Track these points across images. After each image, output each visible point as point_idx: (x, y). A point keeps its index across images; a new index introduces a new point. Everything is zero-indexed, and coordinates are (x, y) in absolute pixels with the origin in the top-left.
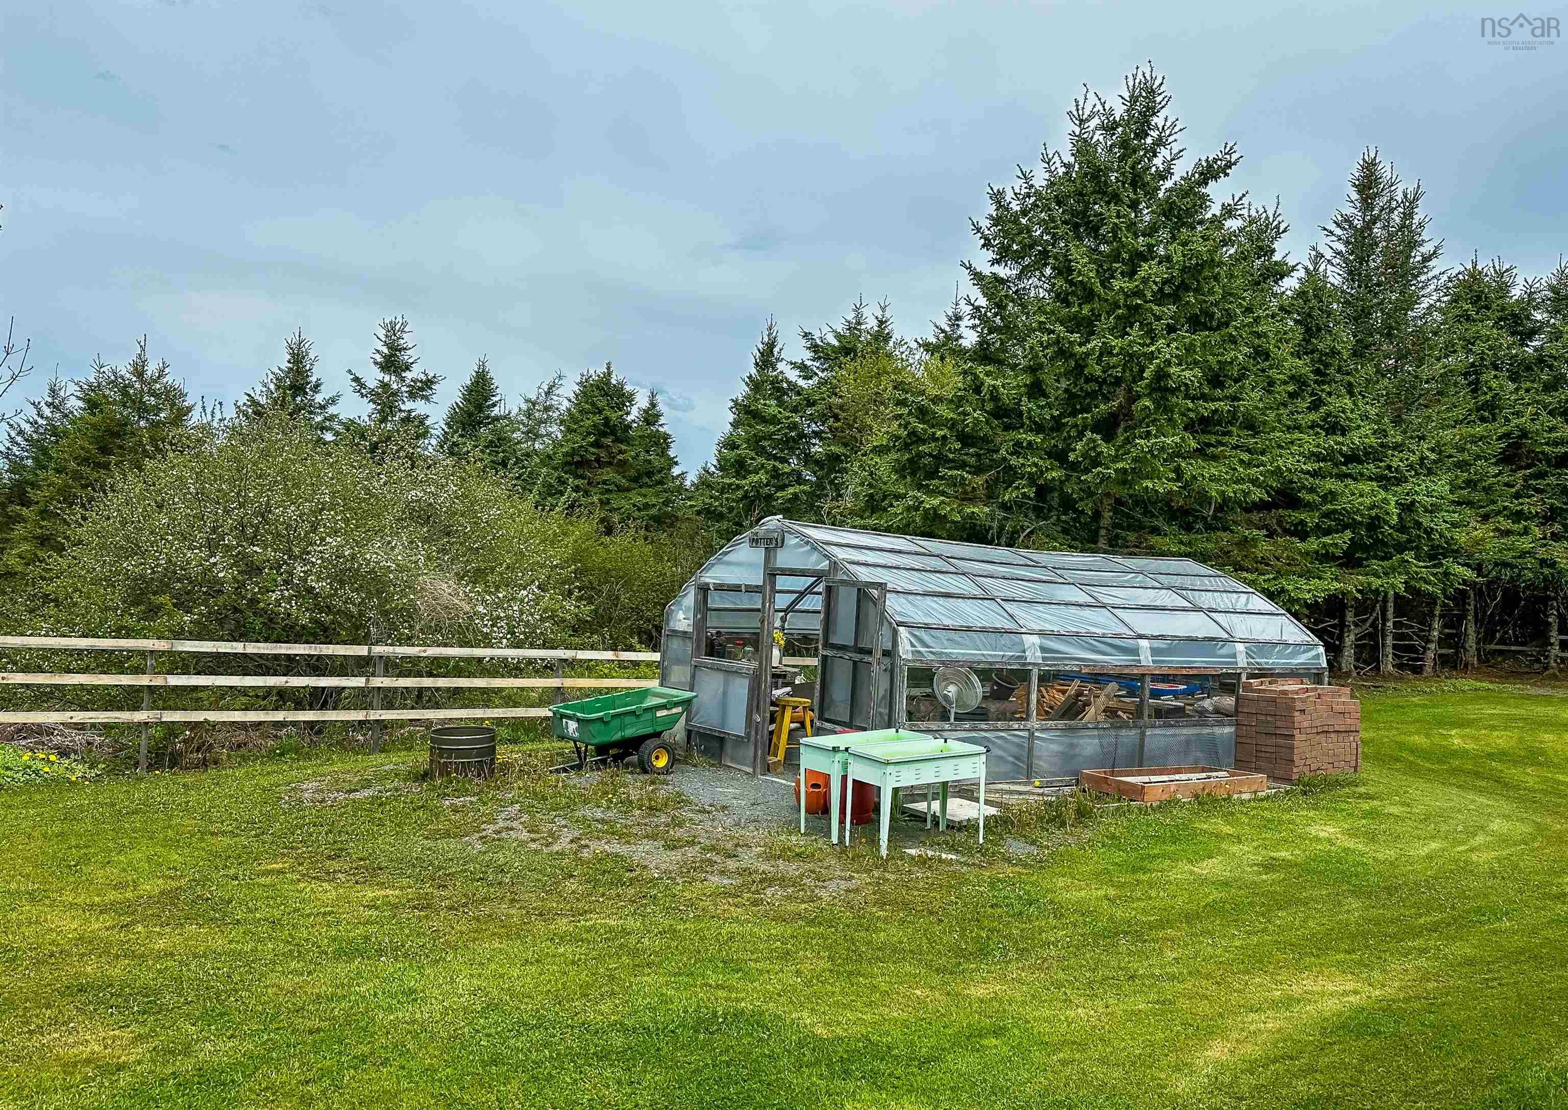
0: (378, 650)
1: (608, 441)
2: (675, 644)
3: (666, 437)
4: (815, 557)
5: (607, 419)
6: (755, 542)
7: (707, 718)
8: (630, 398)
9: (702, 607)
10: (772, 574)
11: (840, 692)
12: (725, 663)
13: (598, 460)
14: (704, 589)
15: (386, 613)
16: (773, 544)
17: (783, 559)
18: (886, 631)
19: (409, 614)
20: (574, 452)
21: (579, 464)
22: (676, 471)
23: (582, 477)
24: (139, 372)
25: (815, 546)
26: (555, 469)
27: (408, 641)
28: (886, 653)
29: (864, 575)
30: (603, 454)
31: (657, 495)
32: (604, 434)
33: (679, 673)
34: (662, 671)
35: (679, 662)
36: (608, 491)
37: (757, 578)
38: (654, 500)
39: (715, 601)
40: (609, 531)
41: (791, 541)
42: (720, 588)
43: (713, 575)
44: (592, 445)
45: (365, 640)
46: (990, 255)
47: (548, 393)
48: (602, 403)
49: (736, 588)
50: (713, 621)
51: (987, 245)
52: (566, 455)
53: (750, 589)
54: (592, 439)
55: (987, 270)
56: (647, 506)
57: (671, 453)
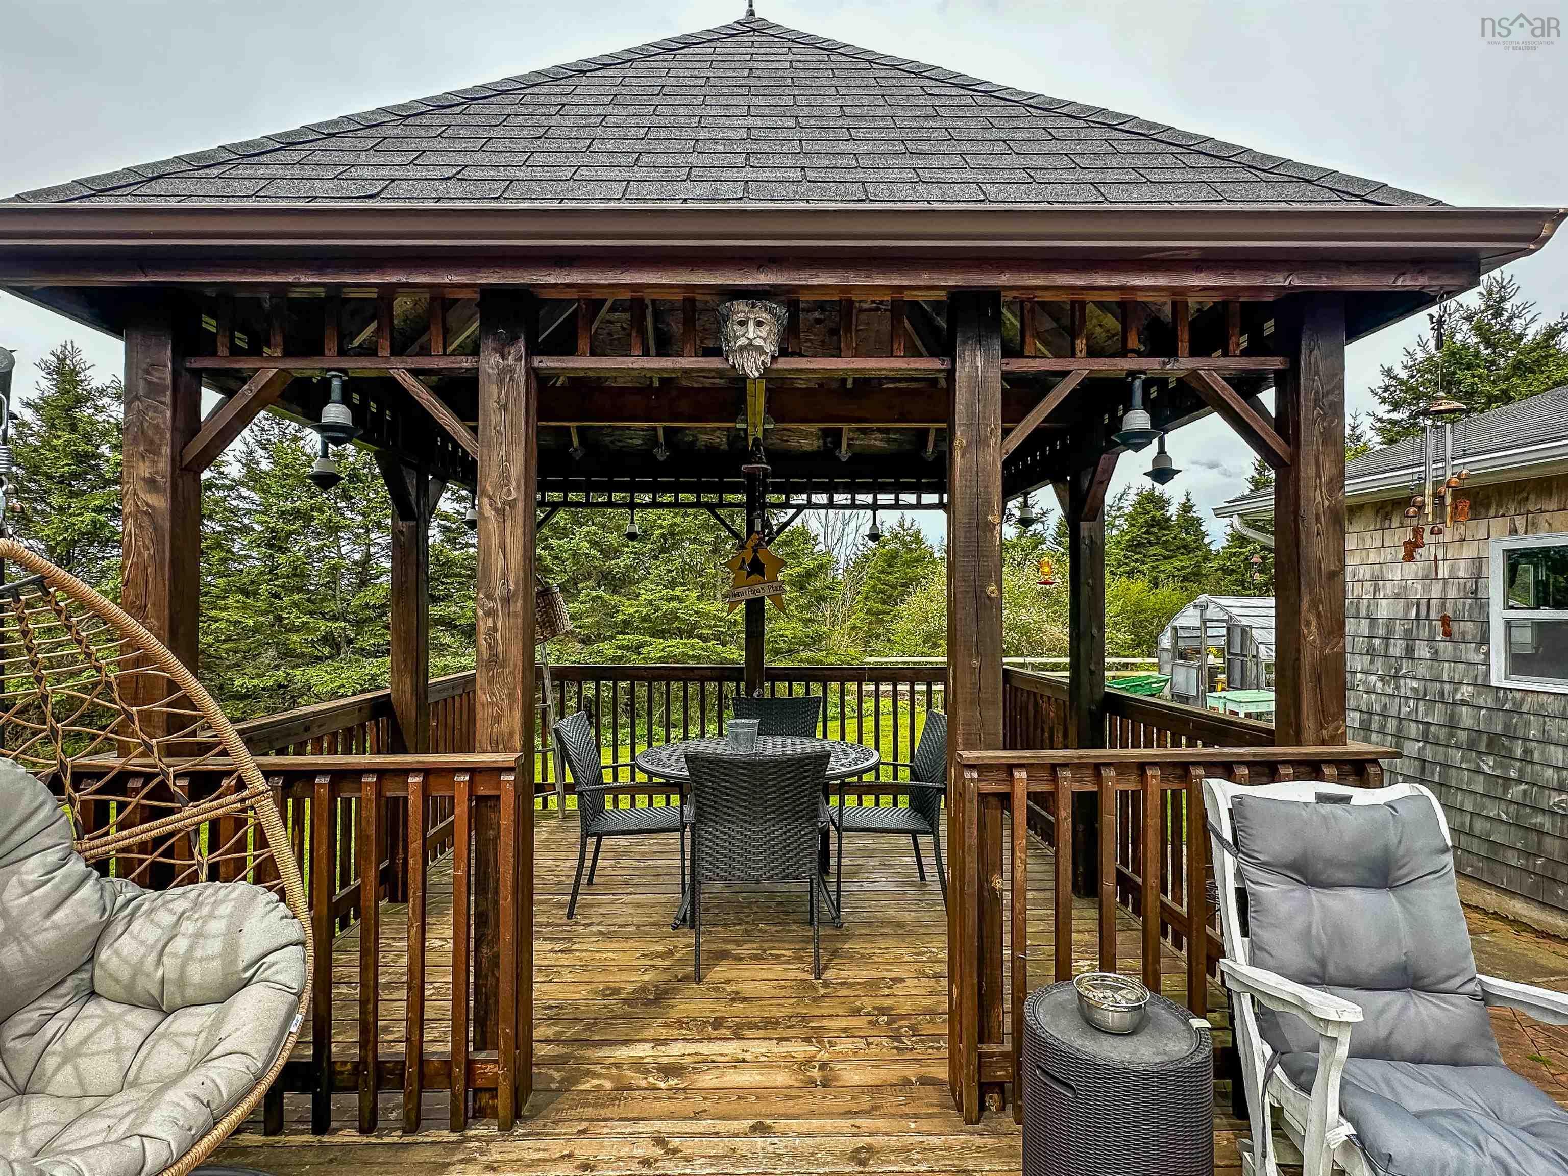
0: (1028, 660)
1: (1155, 530)
2: (1165, 654)
3: (1198, 519)
4: (1222, 613)
5: (1153, 517)
6: (1195, 606)
7: (1181, 689)
8: (1168, 502)
9: (1176, 637)
10: (1204, 622)
11: (1237, 675)
12: (1187, 662)
13: (1149, 542)
14: (1175, 629)
15: (1030, 643)
16: (1203, 608)
17: (1209, 614)
18: (1253, 647)
19: (1041, 643)
20: (1133, 539)
21: (1136, 546)
22: (1207, 540)
23: (1140, 553)
24: (902, 526)
25: (1222, 608)
26: (1122, 549)
27: (1040, 655)
28: (1254, 657)
29: (1245, 621)
30: (1152, 538)
31: (1191, 559)
32: (1153, 526)
33: (1167, 669)
34: (1159, 667)
35: (1166, 662)
36: (1157, 560)
37: (1197, 624)
38: (1188, 564)
39: (1181, 633)
40: (1156, 585)
41: (1211, 606)
42: (1181, 628)
43: (1177, 623)
44: (1145, 533)
45: (1022, 655)
46: (1387, 407)
47: (1120, 499)
48: (1149, 507)
49: (1189, 628)
50: (1182, 644)
51: (1384, 401)
52: (1128, 541)
53: (1194, 628)
54: (1144, 530)
55: (1386, 416)
56: (1183, 568)
57: (1203, 528)
